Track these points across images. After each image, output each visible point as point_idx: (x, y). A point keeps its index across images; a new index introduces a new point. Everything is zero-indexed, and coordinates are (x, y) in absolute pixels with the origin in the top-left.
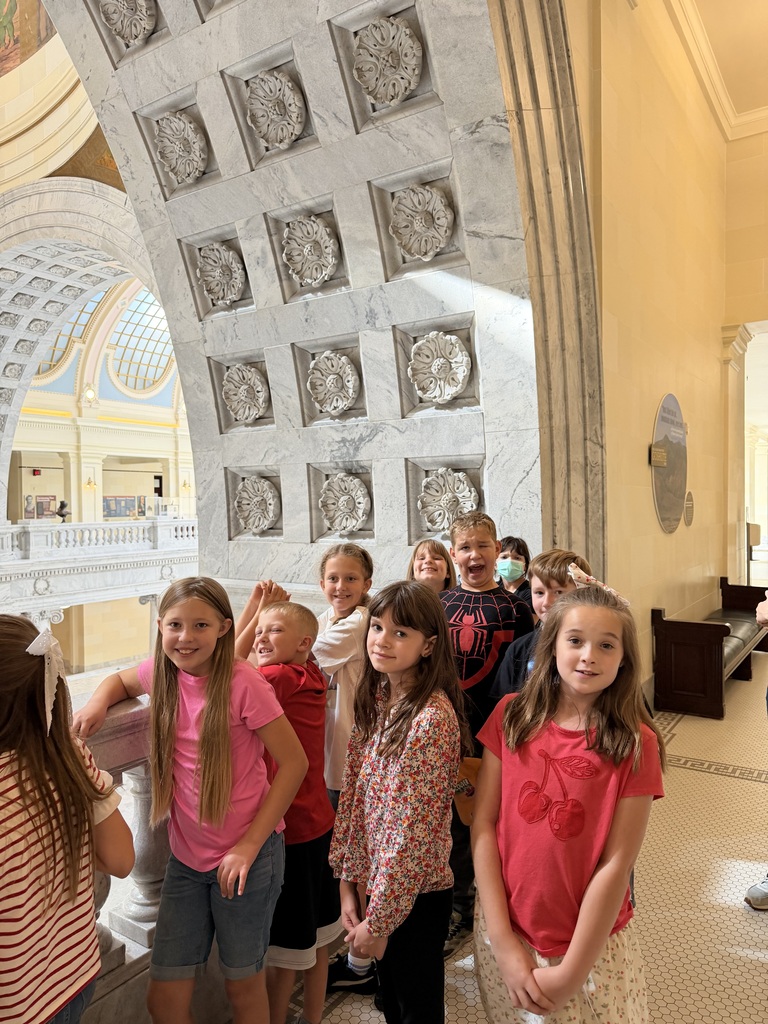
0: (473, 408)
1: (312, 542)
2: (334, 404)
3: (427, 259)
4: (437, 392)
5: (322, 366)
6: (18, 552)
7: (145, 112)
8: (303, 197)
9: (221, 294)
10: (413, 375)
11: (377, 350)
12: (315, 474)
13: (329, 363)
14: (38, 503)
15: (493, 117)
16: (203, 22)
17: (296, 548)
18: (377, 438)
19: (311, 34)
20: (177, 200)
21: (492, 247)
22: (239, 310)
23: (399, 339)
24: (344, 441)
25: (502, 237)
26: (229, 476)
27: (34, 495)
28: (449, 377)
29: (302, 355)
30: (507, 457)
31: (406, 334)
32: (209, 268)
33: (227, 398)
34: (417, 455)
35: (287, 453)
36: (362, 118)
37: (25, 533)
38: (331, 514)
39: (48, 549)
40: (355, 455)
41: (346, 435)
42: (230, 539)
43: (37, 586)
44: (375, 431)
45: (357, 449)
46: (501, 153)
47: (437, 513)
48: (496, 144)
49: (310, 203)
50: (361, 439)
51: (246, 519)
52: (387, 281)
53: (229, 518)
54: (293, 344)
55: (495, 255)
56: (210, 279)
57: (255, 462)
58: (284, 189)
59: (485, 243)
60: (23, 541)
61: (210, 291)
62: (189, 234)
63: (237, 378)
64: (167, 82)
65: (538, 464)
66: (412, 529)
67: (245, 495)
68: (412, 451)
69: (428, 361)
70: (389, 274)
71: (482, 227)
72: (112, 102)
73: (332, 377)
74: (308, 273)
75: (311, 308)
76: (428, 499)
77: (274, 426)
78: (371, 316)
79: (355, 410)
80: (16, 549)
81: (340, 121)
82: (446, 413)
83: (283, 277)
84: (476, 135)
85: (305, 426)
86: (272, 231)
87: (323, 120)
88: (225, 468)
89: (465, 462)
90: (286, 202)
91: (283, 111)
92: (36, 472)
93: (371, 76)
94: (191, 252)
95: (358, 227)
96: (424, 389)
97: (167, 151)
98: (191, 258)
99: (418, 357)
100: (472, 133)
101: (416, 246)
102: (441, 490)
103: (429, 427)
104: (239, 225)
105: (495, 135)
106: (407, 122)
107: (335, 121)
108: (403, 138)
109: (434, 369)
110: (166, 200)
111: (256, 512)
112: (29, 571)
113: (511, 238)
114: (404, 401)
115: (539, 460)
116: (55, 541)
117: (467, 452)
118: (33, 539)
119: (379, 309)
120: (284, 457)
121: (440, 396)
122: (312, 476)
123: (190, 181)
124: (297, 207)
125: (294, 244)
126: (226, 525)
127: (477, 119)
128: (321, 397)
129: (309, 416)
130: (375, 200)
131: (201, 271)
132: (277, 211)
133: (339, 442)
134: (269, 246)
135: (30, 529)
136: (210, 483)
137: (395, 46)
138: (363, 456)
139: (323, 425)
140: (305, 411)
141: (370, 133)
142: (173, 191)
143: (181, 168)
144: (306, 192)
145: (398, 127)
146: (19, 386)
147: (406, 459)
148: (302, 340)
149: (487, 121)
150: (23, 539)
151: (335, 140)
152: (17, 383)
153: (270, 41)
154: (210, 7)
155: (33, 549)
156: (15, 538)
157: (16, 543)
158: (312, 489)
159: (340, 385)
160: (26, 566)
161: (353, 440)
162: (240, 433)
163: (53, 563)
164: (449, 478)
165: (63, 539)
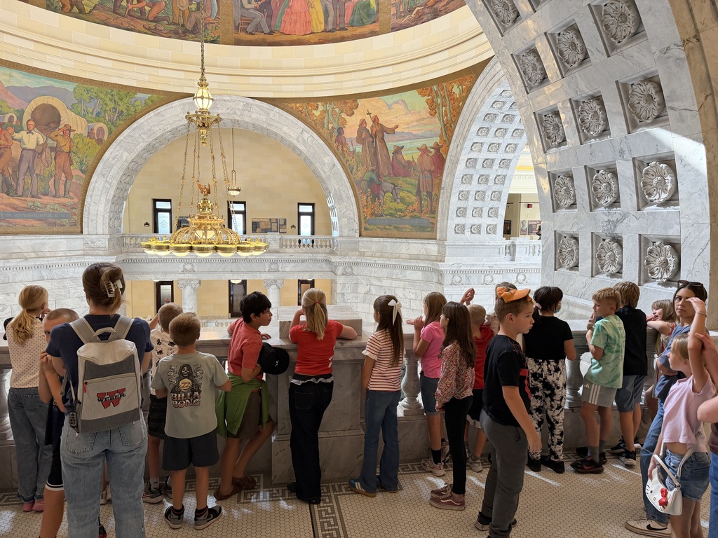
0: (676, 207)
1: (592, 277)
2: (606, 200)
3: (649, 121)
4: (657, 197)
5: (600, 178)
6: (508, 256)
7: (516, 53)
8: (586, 90)
9: (554, 139)
10: (644, 186)
11: (626, 170)
12: (595, 238)
13: (603, 176)
14: (529, 225)
15: (675, 45)
16: (535, 12)
17: (584, 279)
18: (625, 221)
19: (581, 12)
20: (532, 94)
21: (680, 115)
22: (562, 147)
23: (637, 165)
24: (609, 221)
25: (686, 109)
26: (557, 236)
27: (527, 220)
28: (664, 188)
29: (590, 171)
30: (692, 239)
31: (642, 162)
32: (549, 126)
33: (557, 193)
34: (645, 233)
35: (582, 226)
36: (610, 49)
37: (514, 245)
38: (603, 262)
39: (527, 256)
40: (614, 230)
41: (610, 218)
42: (555, 270)
43: (518, 278)
44: (624, 216)
45: (615, 226)
46: (681, 63)
47: (656, 268)
48: (678, 59)
49: (590, 93)
50: (617, 221)
51: (564, 260)
52: (629, 133)
53: (555, 258)
54: (585, 167)
55: (682, 120)
56: (549, 131)
57: (568, 229)
58: (577, 87)
59: (677, 113)
60: (511, 251)
61: (549, 138)
62: (538, 109)
63: (561, 183)
64: (523, 40)
65: (709, 245)
66: (642, 277)
67: (564, 246)
68: (643, 230)
69: (653, 178)
70: (630, 129)
71: (675, 104)
72: (503, 51)
73: (604, 184)
74: (592, 128)
75: (593, 147)
76: (651, 259)
77: (576, 210)
78: (622, 152)
79: (616, 203)
80: (508, 254)
81: (600, 52)
82: (662, 209)
83: (580, 131)
84: (667, 54)
85: (591, 211)
86: (574, 108)
87: (592, 52)
88: (555, 231)
89: (672, 239)
90: (579, 93)
91: (574, 48)
92: (529, 206)
93: (613, 28)
94: (541, 118)
95: (613, 105)
96: (650, 195)
97: (527, 70)
98: (540, 121)
99: (647, 176)
100: (665, 53)
101: (644, 114)
102: (659, 255)
103: (651, 217)
104: (560, 105)
105: (677, 54)
106: (632, 50)
107: (598, 52)
108: (630, 58)
109: (654, 182)
110: (528, 93)
111: (569, 257)
112: (513, 268)
113: (690, 110)
114: (640, 201)
115: (709, 243)
116: (531, 251)
117: (672, 233)
118: (518, 249)
119: (625, 149)
120: (581, 228)
121: (658, 199)
122: (594, 239)
123: (536, 84)
124: (584, 95)
125: (585, 113)
126: (553, 262)
127: (667, 46)
128: (600, 195)
129: (593, 206)
130: (621, 90)
131: (545, 127)
132: (575, 97)
133: (607, 222)
134: (572, 116)
135: (516, 243)
136: (548, 238)
137: (623, 11)
138: (618, 231)
139: (600, 211)
140: (592, 202)
141: (615, 57)
142: (531, 88)
143: (533, 78)
144: (587, 88)
145: (627, 53)
146: (514, 157)
147: (640, 235)
148: (590, 164)
149: (672, 46)
150: (512, 249)
151: (598, 61)
152: (513, 155)
153: (565, 17)
154: (538, 4)
155: (517, 255)
156: (508, 248)
157: (508, 251)
158: (594, 247)
159: (608, 189)
160: (512, 265)
161: (613, 221)
162: (563, 212)
163: (528, 264)
164: (662, 248)
165: (537, 250)
